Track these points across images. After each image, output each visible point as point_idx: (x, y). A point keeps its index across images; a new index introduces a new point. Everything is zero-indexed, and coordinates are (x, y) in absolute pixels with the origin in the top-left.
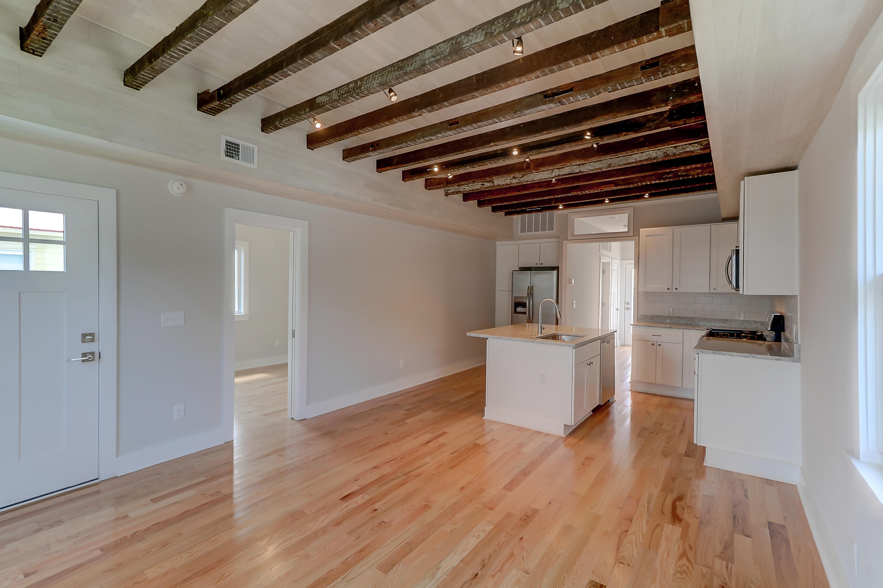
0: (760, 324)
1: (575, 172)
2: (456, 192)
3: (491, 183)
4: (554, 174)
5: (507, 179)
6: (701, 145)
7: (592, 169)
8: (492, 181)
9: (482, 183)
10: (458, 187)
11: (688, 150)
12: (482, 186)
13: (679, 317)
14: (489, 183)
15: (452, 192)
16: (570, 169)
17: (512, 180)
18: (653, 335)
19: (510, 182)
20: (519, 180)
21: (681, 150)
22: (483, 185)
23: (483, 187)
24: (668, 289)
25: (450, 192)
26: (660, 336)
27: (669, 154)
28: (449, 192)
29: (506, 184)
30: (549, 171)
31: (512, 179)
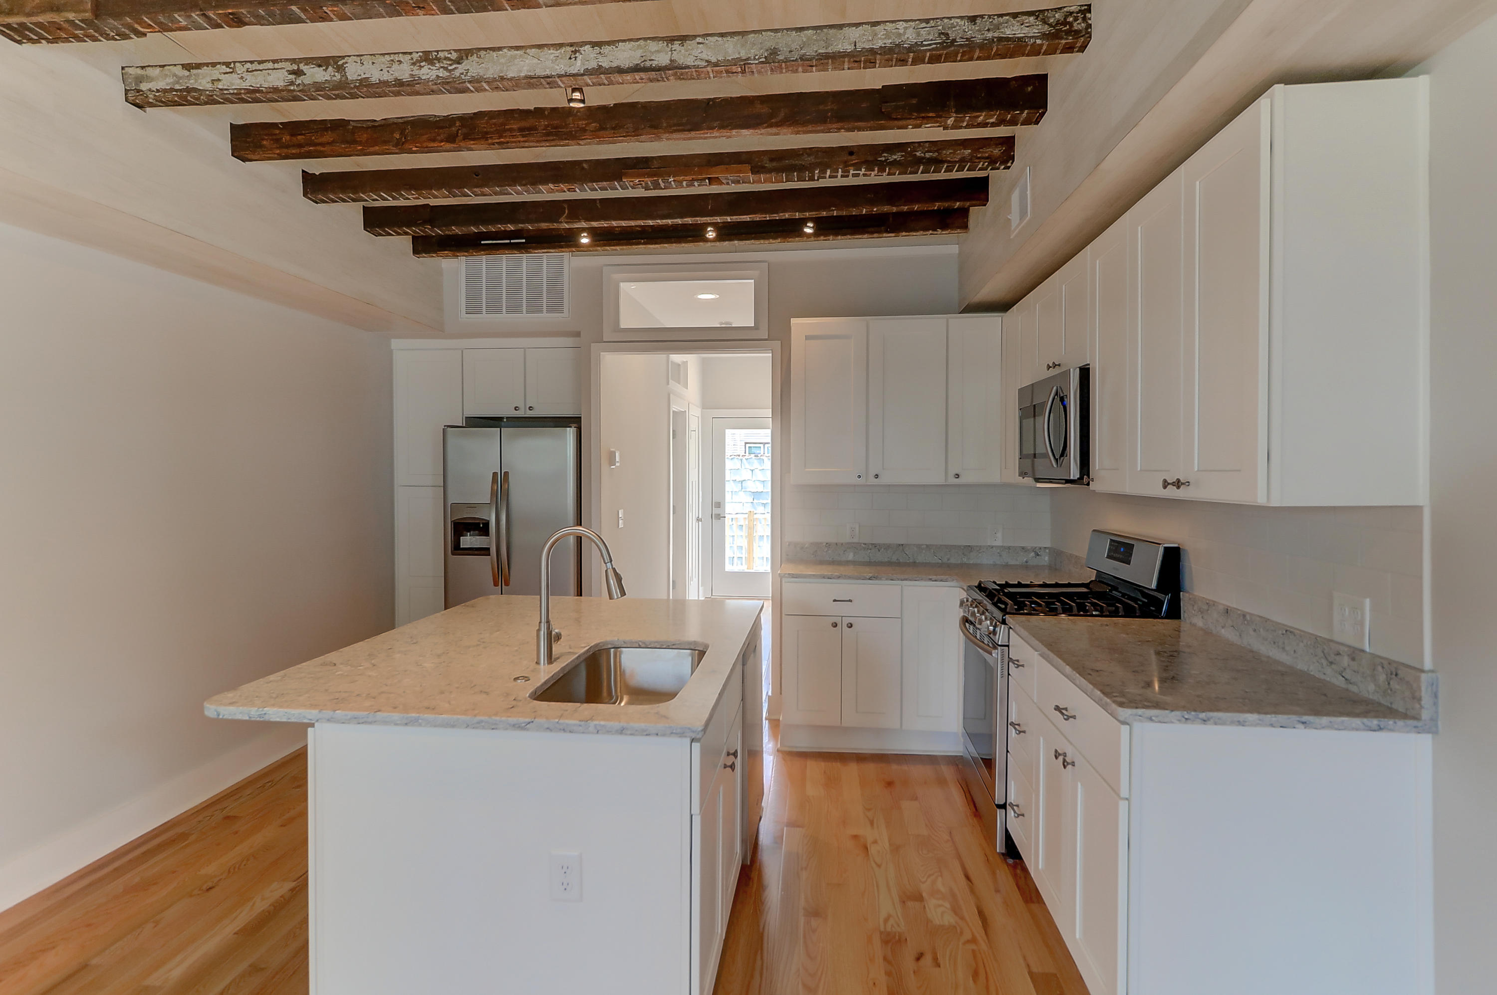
0: (1033, 554)
1: (654, 64)
2: (176, 91)
3: (330, 68)
4: (579, 62)
5: (400, 62)
6: (1045, 22)
7: (714, 60)
8: (336, 63)
9: (295, 67)
10: (186, 73)
11: (1008, 32)
12: (292, 77)
13: (875, 545)
14: (325, 70)
15: (158, 91)
16: (639, 53)
17: (421, 67)
18: (835, 601)
19: (412, 75)
20: (446, 69)
21: (988, 30)
22: (298, 73)
23: (298, 82)
24: (859, 477)
25: (150, 90)
26: (850, 601)
27: (954, 40)
28: (144, 87)
29: (396, 80)
30: (563, 50)
31: (417, 61)
